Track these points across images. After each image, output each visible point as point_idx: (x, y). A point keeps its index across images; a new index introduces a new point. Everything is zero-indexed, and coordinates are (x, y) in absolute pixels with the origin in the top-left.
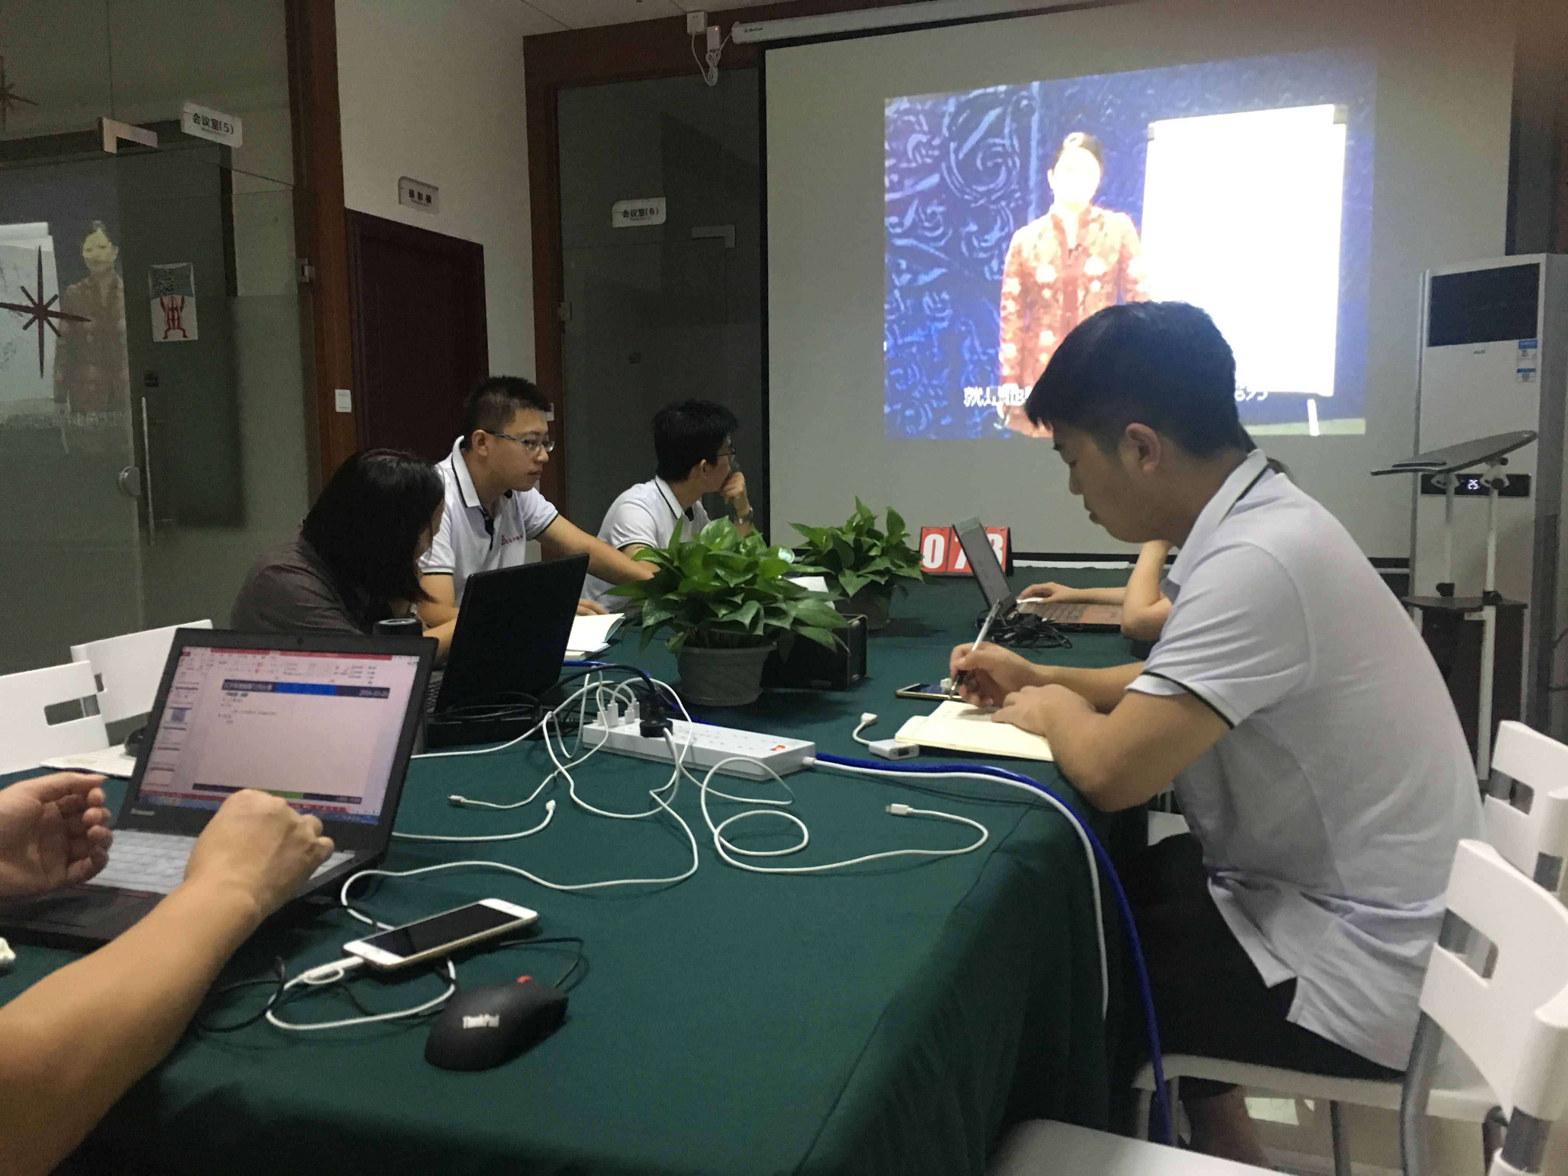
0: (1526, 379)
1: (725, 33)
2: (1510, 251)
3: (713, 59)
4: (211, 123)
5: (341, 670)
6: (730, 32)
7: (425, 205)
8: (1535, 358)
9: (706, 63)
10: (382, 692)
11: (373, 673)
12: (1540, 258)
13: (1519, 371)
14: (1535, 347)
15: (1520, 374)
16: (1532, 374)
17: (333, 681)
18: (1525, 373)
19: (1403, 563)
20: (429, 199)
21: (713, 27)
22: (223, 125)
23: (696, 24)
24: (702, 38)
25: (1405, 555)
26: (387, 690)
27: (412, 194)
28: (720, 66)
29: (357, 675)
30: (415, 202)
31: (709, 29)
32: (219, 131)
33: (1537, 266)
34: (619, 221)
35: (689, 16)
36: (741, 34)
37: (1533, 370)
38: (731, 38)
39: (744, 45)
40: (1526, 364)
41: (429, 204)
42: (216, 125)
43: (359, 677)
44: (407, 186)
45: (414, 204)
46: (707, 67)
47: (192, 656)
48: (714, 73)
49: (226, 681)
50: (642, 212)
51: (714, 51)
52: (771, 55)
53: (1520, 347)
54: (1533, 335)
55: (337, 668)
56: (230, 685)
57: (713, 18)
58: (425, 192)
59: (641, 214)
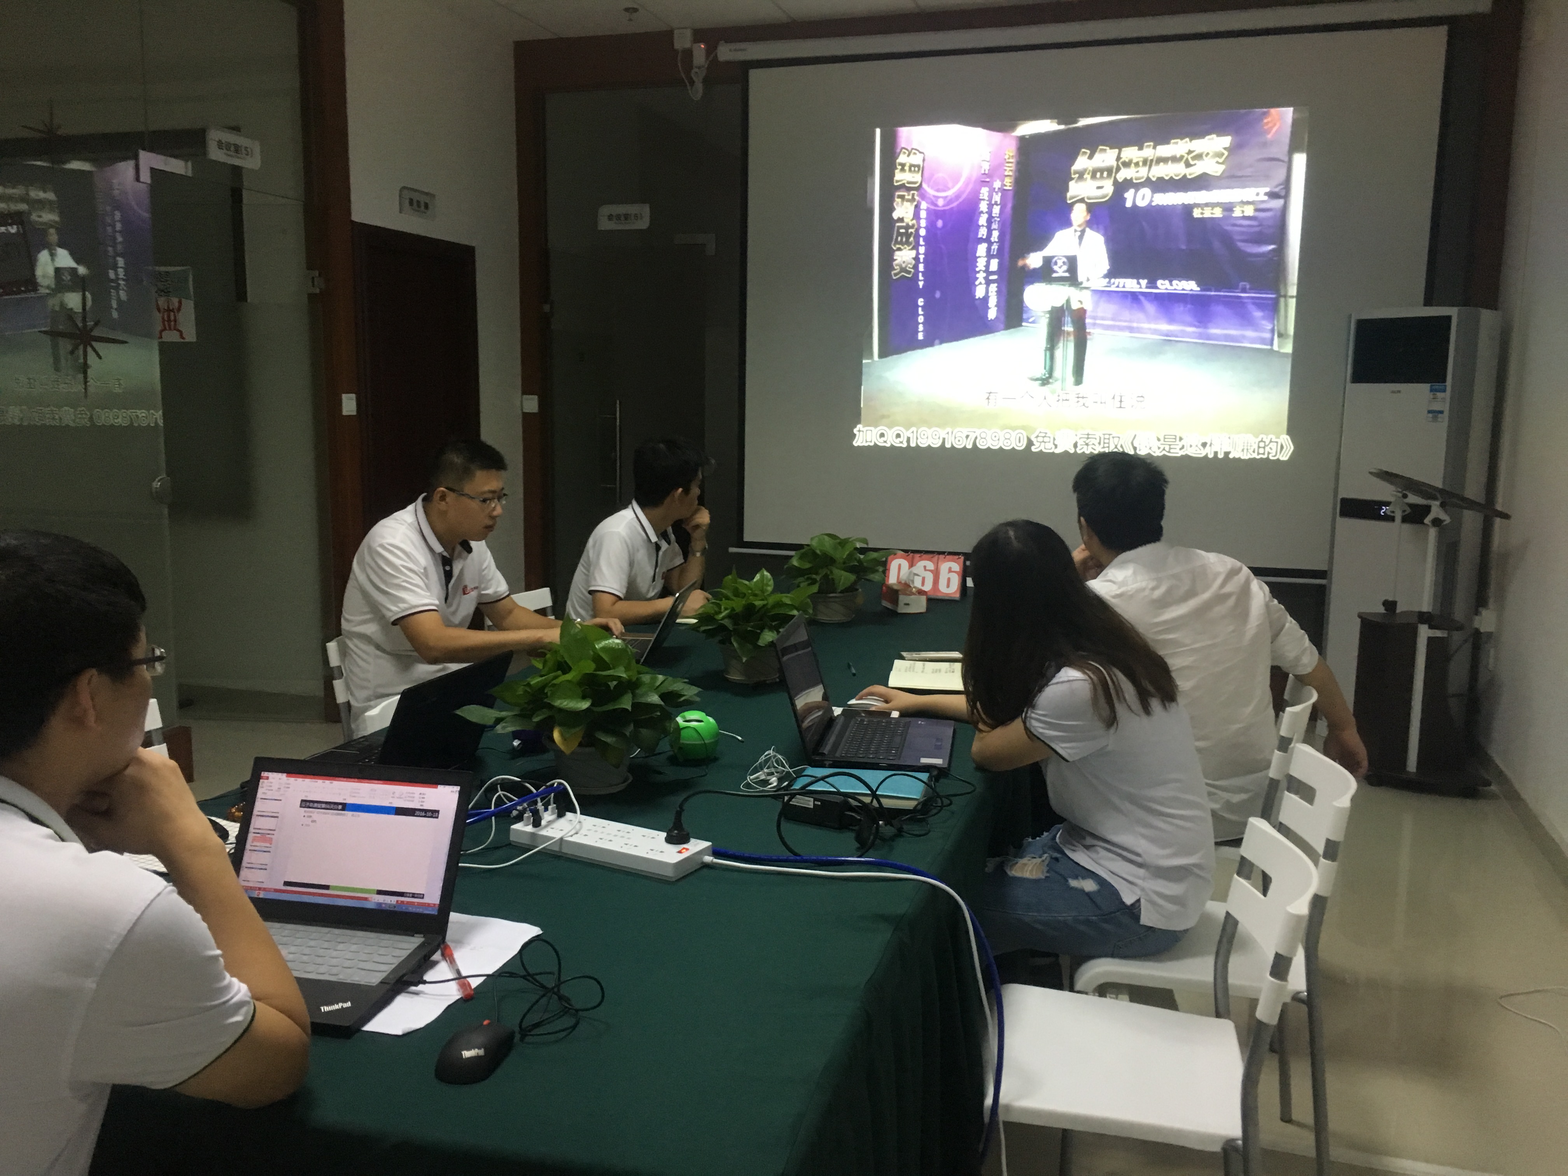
0: (1435, 419)
1: (711, 50)
2: (1428, 302)
3: (698, 77)
4: (232, 148)
5: (397, 795)
6: (716, 48)
7: (424, 213)
8: (1444, 401)
9: (692, 78)
10: (433, 814)
11: (423, 798)
12: (1452, 312)
13: (1429, 412)
14: (1444, 391)
15: (1430, 415)
16: (1440, 415)
17: (391, 803)
18: (1435, 414)
19: (1322, 574)
20: (426, 206)
21: (699, 44)
22: (243, 148)
23: (682, 41)
24: (688, 54)
25: (1324, 567)
26: (438, 812)
27: (411, 202)
28: (706, 81)
29: (411, 799)
30: (414, 210)
31: (696, 45)
32: (240, 155)
33: (1448, 318)
34: (605, 225)
35: (675, 32)
36: (726, 53)
37: (1441, 412)
38: (716, 55)
39: (728, 63)
40: (1436, 407)
41: (426, 211)
42: (237, 149)
43: (413, 801)
44: (407, 195)
45: (414, 212)
46: (692, 83)
47: (270, 780)
48: (699, 86)
49: (303, 801)
50: (627, 217)
51: (699, 68)
52: (755, 75)
53: (1431, 390)
54: (1444, 380)
55: (394, 793)
56: (306, 804)
57: (699, 35)
58: (423, 199)
59: (626, 219)
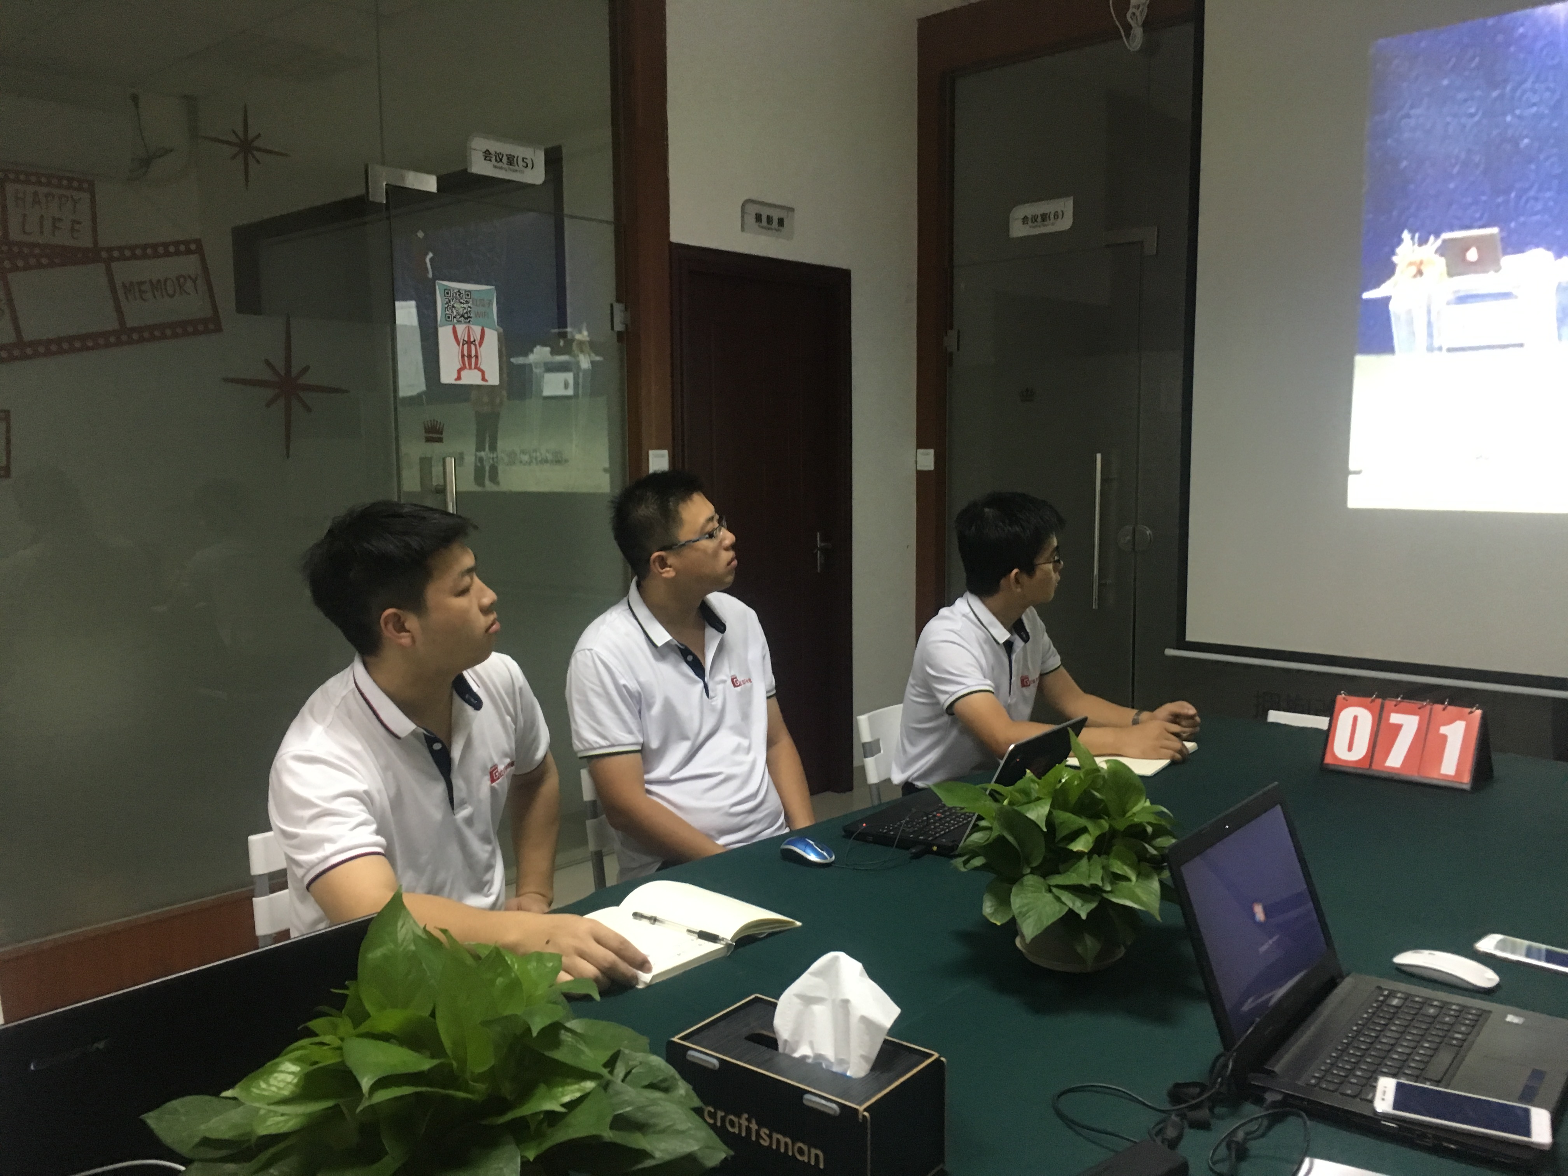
3: (1136, 20)
4: (505, 159)
7: (777, 230)
9: (1127, 23)
20: (781, 222)
22: (520, 160)
27: (758, 218)
28: (1147, 25)
30: (763, 227)
32: (516, 168)
34: (1018, 230)
41: (780, 228)
42: (511, 160)
44: (752, 210)
45: (763, 230)
46: (1128, 28)
48: (1138, 32)
50: (1044, 217)
51: (1138, 5)
58: (776, 215)
59: (1043, 220)
